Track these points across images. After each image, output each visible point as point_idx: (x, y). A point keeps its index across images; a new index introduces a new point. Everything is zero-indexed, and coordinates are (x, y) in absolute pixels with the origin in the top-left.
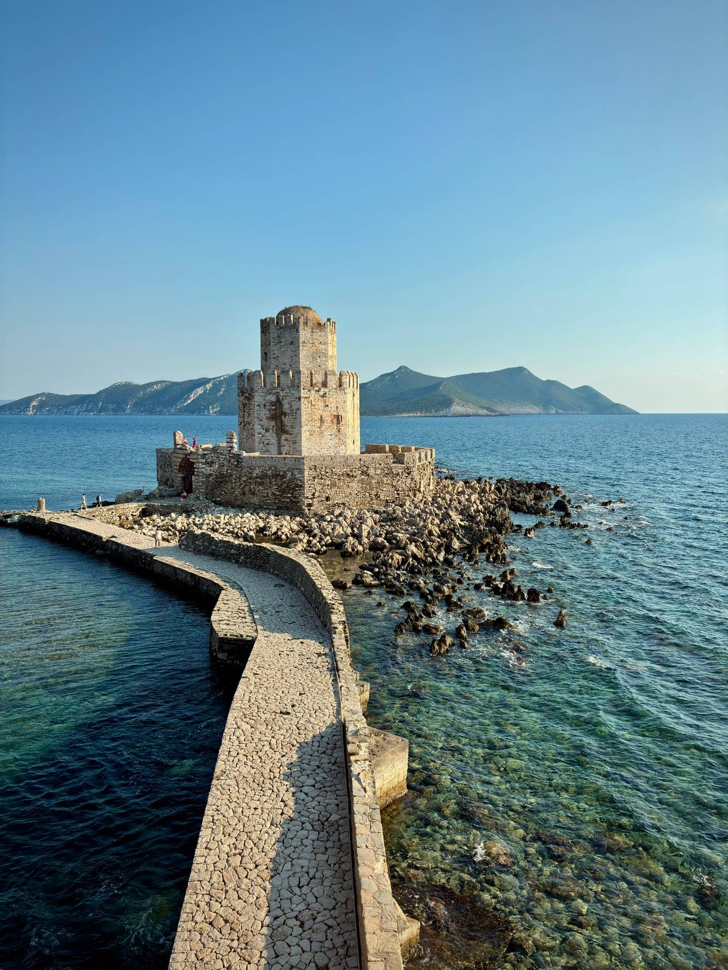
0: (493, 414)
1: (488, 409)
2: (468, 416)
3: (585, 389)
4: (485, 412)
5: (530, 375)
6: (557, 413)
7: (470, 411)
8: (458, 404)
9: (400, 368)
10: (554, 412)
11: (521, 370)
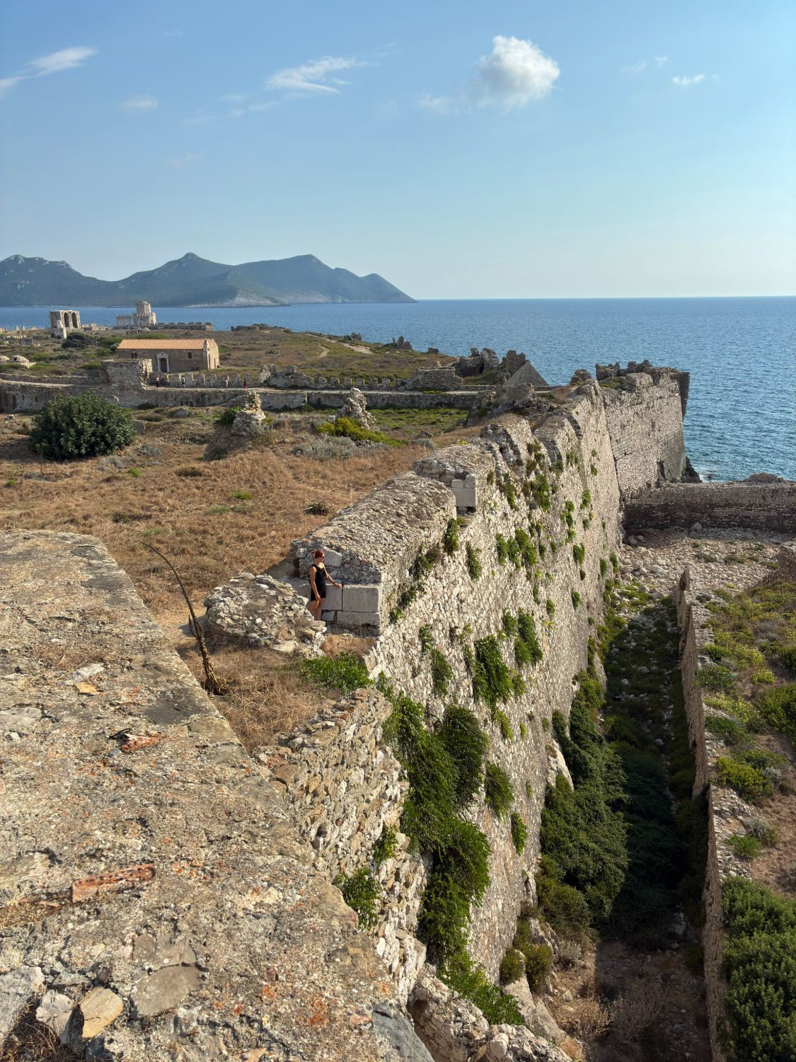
0: (275, 304)
1: (271, 299)
2: (250, 306)
3: (374, 278)
4: (269, 302)
5: (319, 262)
6: (344, 302)
7: (253, 302)
8: (242, 295)
9: (188, 255)
10: (340, 300)
11: (309, 258)
